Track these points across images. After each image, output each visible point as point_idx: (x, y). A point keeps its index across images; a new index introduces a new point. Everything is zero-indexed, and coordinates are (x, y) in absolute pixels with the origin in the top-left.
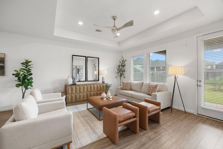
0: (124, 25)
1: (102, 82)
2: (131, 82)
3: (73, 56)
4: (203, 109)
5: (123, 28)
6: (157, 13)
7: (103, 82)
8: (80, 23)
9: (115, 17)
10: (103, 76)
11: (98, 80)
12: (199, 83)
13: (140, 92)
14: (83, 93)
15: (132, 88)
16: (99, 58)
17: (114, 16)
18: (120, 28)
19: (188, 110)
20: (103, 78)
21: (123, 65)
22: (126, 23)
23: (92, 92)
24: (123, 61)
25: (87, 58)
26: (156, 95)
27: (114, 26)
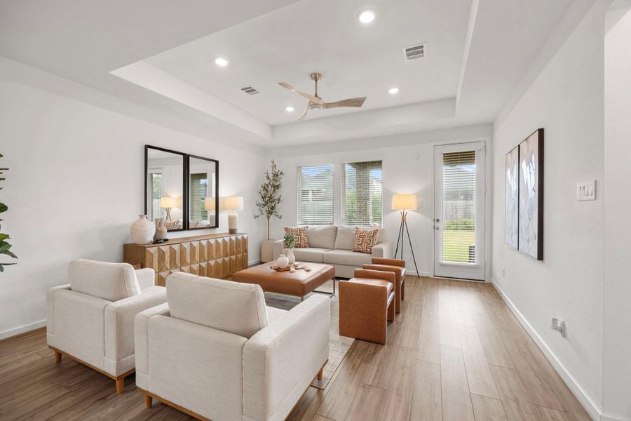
0: (342, 101)
1: (228, 231)
2: (307, 227)
3: (149, 149)
4: (443, 265)
5: (339, 106)
6: (394, 91)
7: (232, 232)
8: (221, 62)
9: (320, 75)
10: (231, 214)
11: (217, 226)
12: (437, 224)
13: (334, 249)
14: (192, 266)
15: (313, 242)
16: (217, 163)
17: (315, 74)
18: (329, 104)
19: (422, 273)
20: (231, 220)
21: (277, 184)
22: (350, 98)
23: (213, 259)
24: (276, 175)
25: (186, 158)
26: (381, 251)
27: (316, 95)
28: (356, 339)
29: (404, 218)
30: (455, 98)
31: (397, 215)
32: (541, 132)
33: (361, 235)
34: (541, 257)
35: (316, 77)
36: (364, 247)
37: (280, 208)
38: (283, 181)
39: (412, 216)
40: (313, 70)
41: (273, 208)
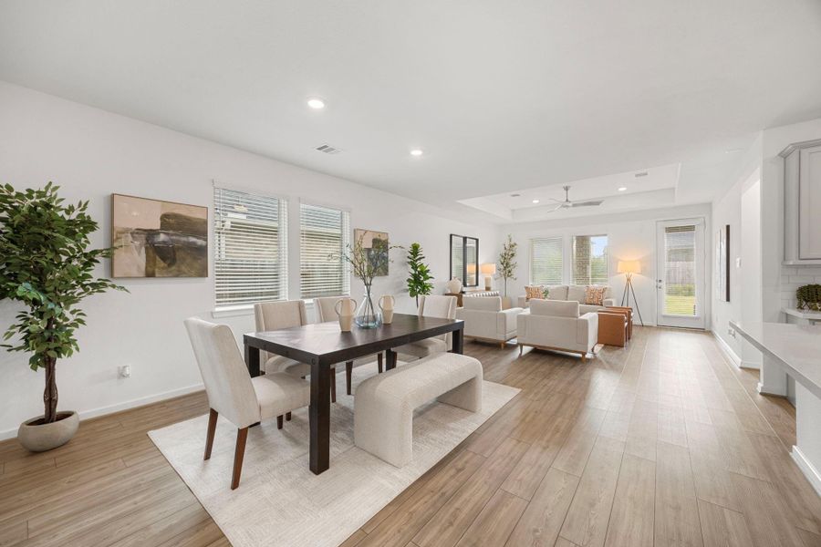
1: (484, 288)
6: (623, 189)
7: (487, 289)
10: (486, 276)
11: (477, 284)
12: (660, 284)
16: (477, 240)
17: (567, 186)
18: (575, 204)
19: (646, 323)
20: (487, 280)
24: (512, 246)
25: (465, 239)
26: (611, 303)
27: (567, 200)
28: (606, 345)
29: (629, 280)
30: (674, 189)
31: (623, 277)
32: (728, 227)
33: (592, 292)
34: (728, 300)
35: (567, 189)
36: (595, 300)
37: (515, 272)
38: (517, 250)
39: (636, 277)
40: (565, 185)
41: (510, 272)
